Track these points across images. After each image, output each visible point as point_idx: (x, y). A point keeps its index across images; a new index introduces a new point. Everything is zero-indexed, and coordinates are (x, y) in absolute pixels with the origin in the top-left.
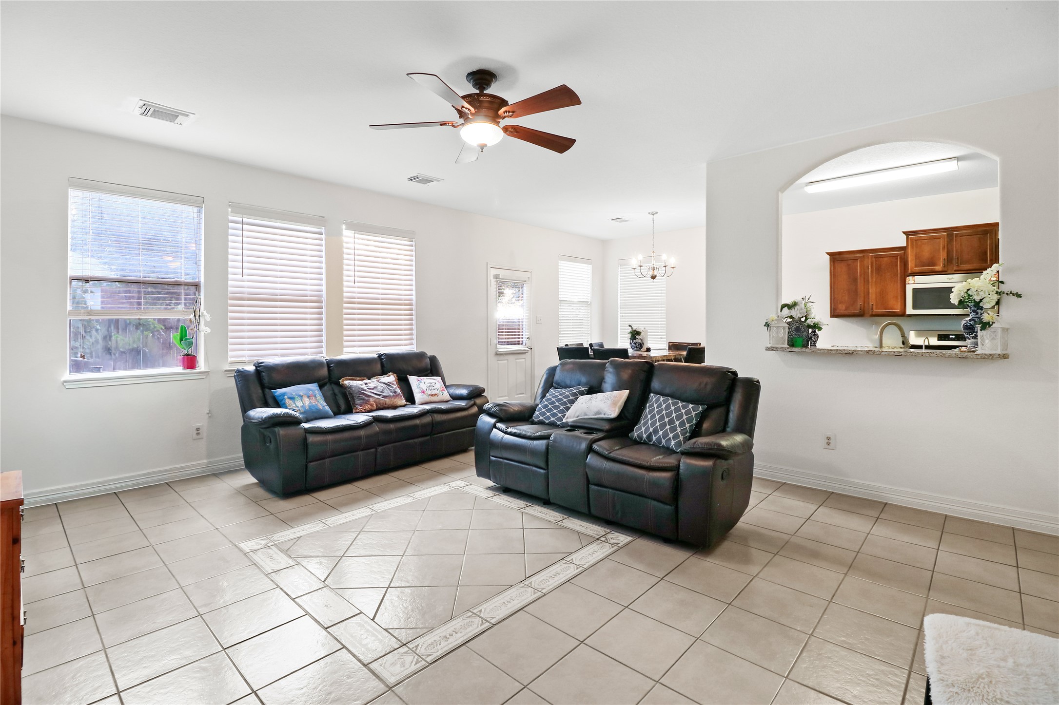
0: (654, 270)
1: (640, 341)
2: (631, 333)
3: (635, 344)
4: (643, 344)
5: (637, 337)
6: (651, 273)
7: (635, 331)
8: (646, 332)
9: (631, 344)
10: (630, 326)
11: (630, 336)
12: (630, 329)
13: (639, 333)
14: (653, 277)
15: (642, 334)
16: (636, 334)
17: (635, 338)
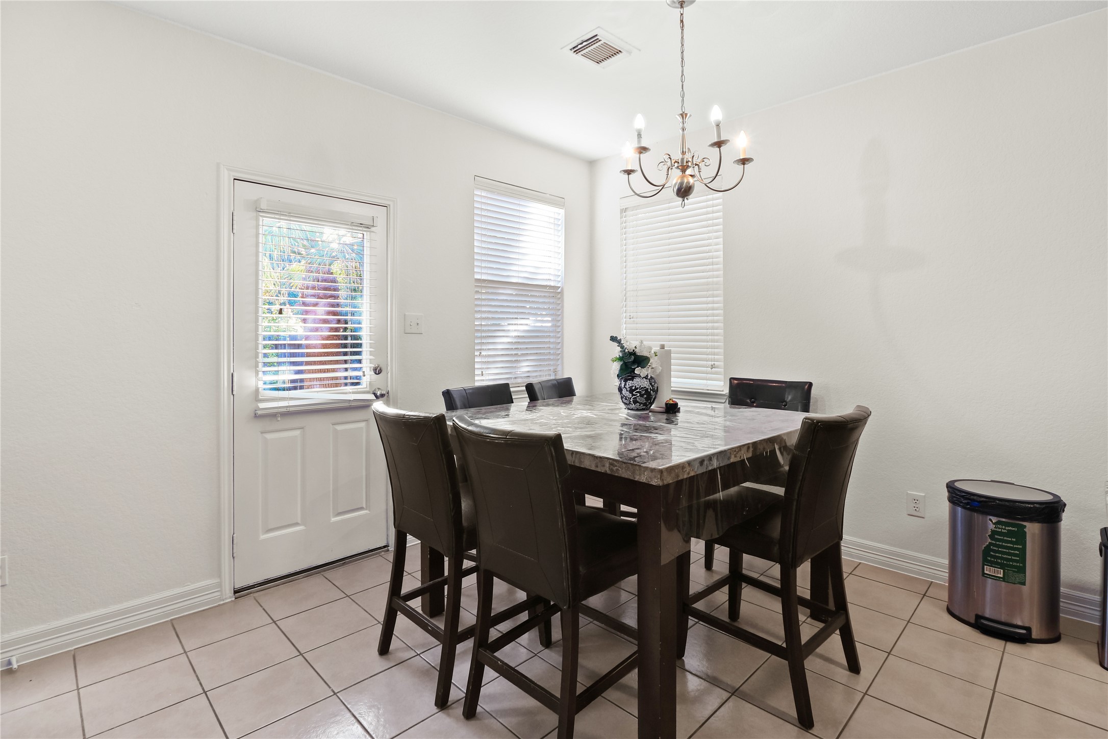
0: (684, 169)
1: (646, 384)
2: (621, 359)
3: (631, 391)
4: (656, 391)
5: (637, 371)
6: (676, 177)
7: (633, 353)
8: (665, 355)
9: (620, 390)
10: (613, 339)
11: (616, 367)
12: (616, 351)
13: (641, 361)
14: (684, 192)
15: (654, 362)
16: (634, 362)
17: (633, 377)
